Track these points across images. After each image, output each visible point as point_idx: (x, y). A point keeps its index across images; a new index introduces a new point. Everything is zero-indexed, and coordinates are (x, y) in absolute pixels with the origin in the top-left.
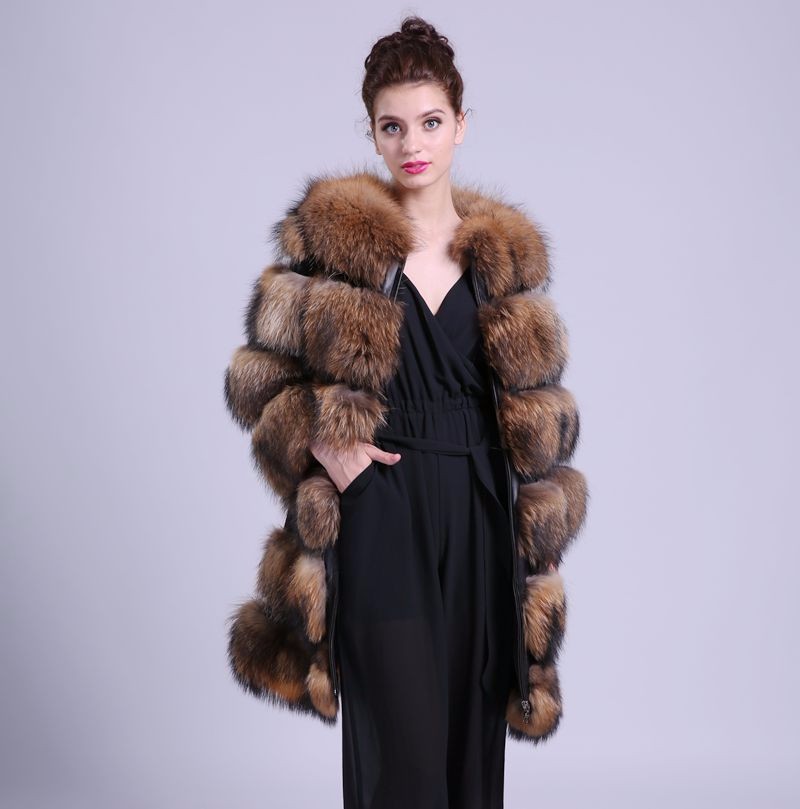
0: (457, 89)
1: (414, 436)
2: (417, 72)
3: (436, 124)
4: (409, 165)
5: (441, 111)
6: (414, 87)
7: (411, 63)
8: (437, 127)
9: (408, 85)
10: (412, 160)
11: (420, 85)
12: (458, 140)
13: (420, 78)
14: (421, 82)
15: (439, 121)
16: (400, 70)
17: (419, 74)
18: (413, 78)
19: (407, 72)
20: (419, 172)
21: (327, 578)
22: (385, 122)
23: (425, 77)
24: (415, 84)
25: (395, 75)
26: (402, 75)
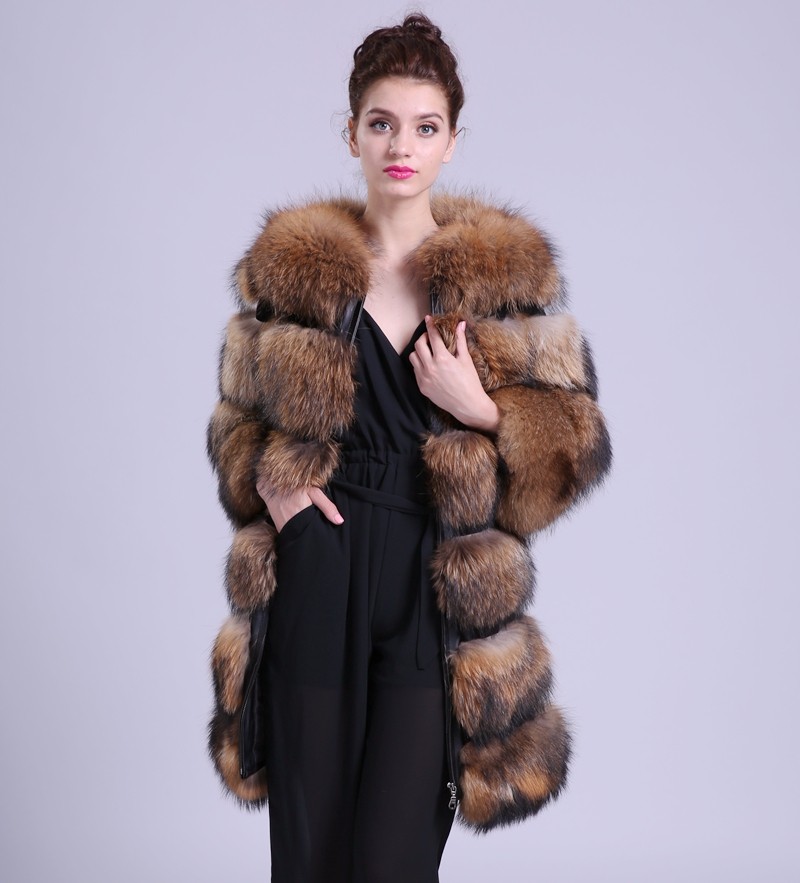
0: (458, 102)
1: (368, 486)
3: (431, 131)
5: (440, 117)
6: (416, 84)
7: (417, 58)
8: (432, 135)
9: (411, 80)
10: (399, 163)
11: (423, 84)
12: (447, 158)
13: (424, 76)
14: (424, 80)
15: (435, 129)
16: (405, 61)
17: (424, 71)
18: (417, 74)
19: (412, 66)
20: (403, 179)
21: (251, 643)
22: (375, 116)
23: (430, 77)
24: (418, 81)
25: (397, 65)
26: (406, 67)
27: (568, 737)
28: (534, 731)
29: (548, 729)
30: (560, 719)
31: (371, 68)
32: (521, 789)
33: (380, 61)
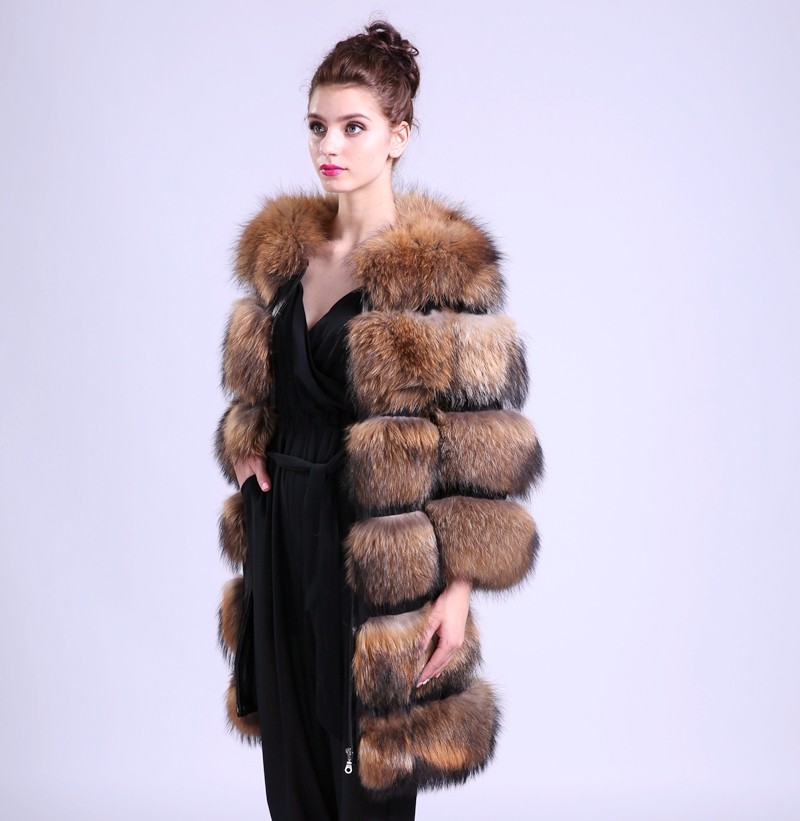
3: (358, 130)
4: (324, 167)
6: (341, 88)
8: (359, 133)
11: (347, 87)
14: (349, 84)
15: (363, 127)
24: (343, 85)
27: (497, 711)
28: (454, 705)
29: (473, 704)
30: (490, 694)
32: (428, 760)
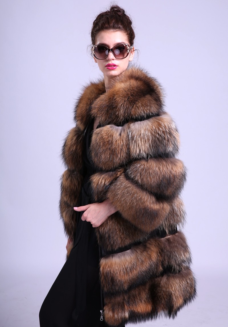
2: (116, 26)
4: (109, 65)
6: (114, 31)
7: (114, 21)
9: (112, 30)
10: (110, 63)
11: (117, 31)
13: (117, 28)
16: (109, 23)
17: (117, 26)
18: (114, 28)
19: (112, 25)
20: (113, 69)
23: (119, 28)
25: (106, 25)
26: (109, 25)
31: (97, 28)
33: (100, 24)
